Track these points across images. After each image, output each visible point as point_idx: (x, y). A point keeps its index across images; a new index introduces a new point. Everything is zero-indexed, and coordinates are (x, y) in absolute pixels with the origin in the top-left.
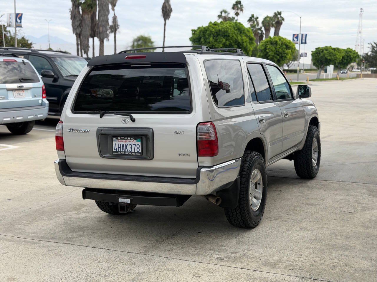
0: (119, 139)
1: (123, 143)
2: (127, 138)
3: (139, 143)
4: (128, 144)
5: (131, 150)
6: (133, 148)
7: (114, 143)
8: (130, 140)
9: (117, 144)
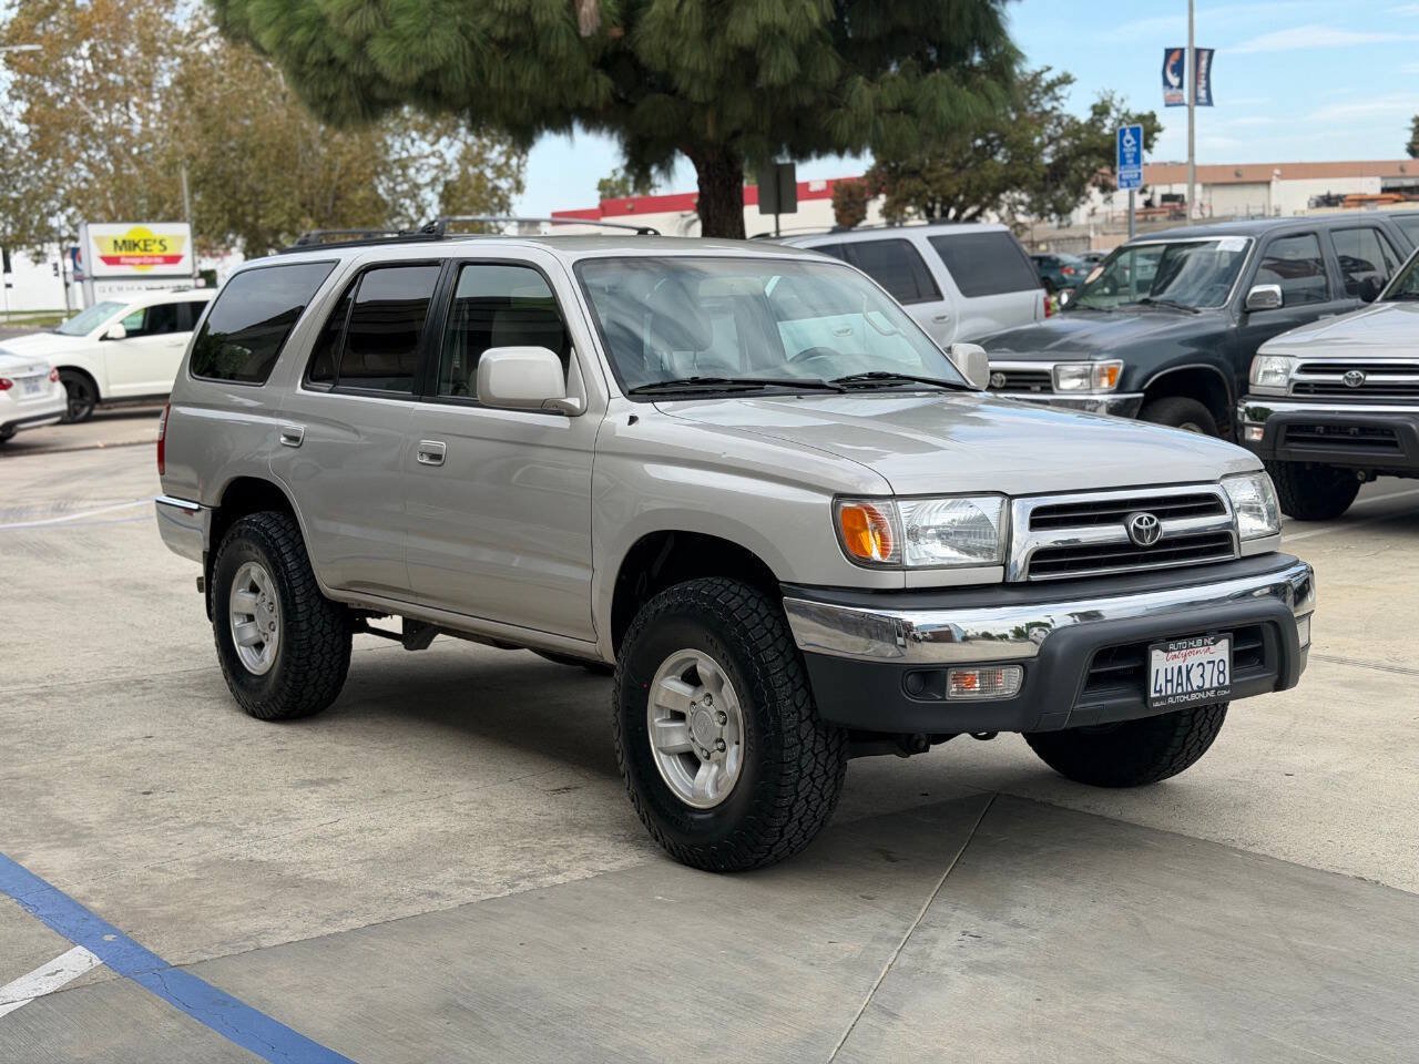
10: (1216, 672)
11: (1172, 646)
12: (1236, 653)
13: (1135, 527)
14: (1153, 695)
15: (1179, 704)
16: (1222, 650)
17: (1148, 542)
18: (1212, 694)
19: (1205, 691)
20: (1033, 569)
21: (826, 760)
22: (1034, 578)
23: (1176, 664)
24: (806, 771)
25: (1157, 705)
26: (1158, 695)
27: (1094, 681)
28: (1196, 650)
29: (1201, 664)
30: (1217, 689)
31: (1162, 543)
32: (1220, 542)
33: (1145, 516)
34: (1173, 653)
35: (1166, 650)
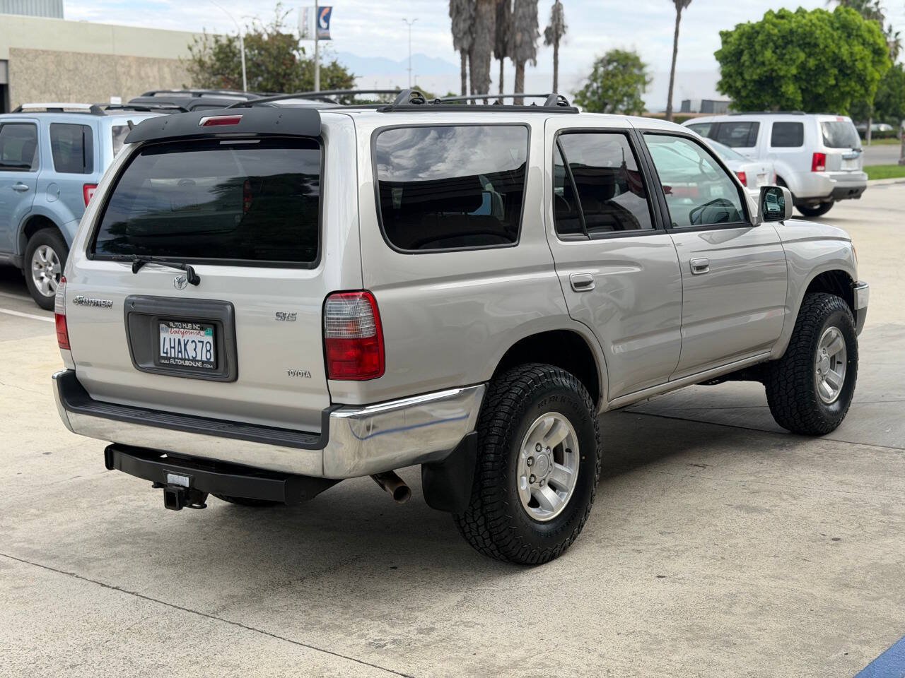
0: (171, 327)
1: (179, 336)
2: (185, 325)
3: (210, 339)
4: (188, 340)
5: (194, 356)
6: (199, 350)
7: (162, 335)
8: (192, 331)
9: (169, 337)
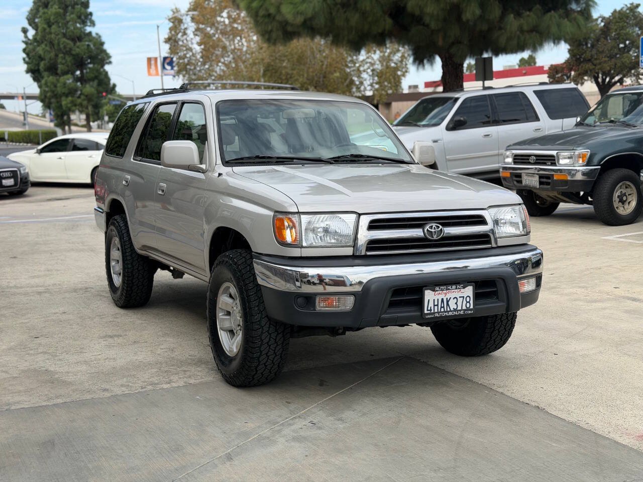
10: (465, 302)
11: (437, 288)
12: (476, 293)
13: (427, 230)
14: (426, 312)
15: (441, 317)
16: (469, 291)
17: (435, 237)
18: (462, 312)
19: (458, 311)
20: (368, 249)
21: (276, 337)
22: (369, 253)
23: (440, 297)
24: (265, 341)
25: (429, 317)
26: (429, 312)
27: (392, 304)
28: (452, 291)
29: (455, 298)
30: (465, 310)
31: (444, 238)
32: (484, 238)
33: (434, 225)
34: (438, 292)
35: (434, 290)
